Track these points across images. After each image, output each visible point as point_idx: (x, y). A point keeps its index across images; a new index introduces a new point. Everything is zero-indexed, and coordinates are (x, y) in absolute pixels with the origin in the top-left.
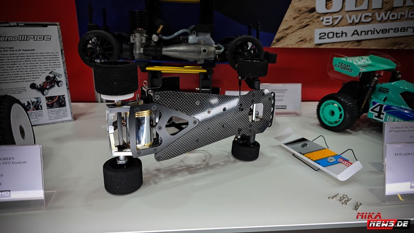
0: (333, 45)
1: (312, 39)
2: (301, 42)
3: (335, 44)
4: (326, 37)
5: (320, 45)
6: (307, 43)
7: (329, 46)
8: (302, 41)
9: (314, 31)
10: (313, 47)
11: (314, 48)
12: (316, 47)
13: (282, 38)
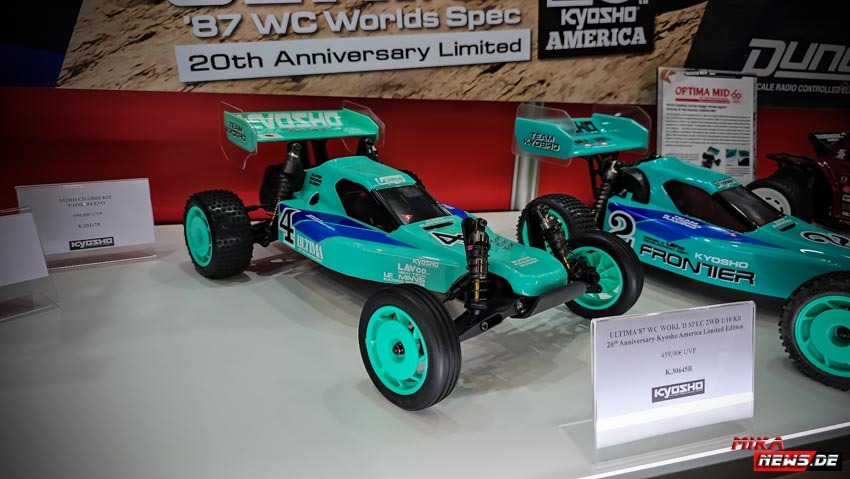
0: (232, 86)
1: (171, 71)
2: (143, 78)
3: (236, 83)
4: (209, 65)
5: (196, 84)
6: (162, 79)
7: (221, 89)
8: (144, 73)
9: (173, 51)
10: (179, 90)
11: (181, 93)
12: (186, 90)
13: (86, 64)
